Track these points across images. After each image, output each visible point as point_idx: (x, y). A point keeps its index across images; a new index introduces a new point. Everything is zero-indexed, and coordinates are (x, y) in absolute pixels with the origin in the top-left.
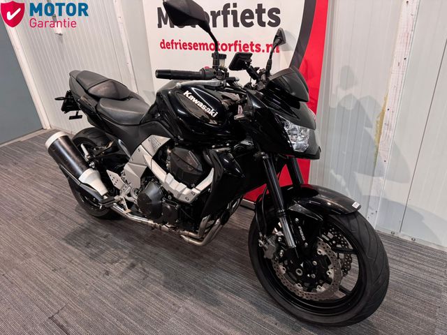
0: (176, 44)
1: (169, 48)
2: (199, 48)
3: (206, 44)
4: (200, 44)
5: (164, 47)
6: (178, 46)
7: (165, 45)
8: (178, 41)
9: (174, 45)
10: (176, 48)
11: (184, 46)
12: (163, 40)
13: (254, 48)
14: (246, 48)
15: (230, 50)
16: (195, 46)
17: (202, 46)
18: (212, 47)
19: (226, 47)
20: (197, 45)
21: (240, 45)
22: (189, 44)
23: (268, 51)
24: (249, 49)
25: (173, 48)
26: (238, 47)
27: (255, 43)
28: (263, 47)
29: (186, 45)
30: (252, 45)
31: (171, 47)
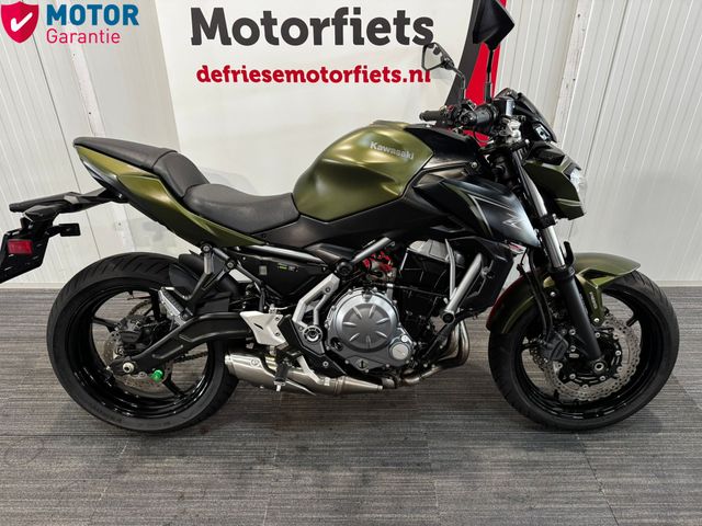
0: (235, 73)
1: (220, 80)
2: (285, 78)
3: (301, 72)
4: (287, 72)
5: (209, 81)
6: (240, 77)
7: (205, 75)
8: (241, 69)
9: (231, 76)
10: (235, 80)
11: (254, 76)
13: (390, 76)
14: (375, 76)
15: (347, 80)
16: (278, 76)
17: (292, 76)
18: (313, 76)
19: (339, 76)
20: (282, 75)
21: (365, 73)
22: (264, 72)
23: (412, 80)
24: (382, 78)
25: (227, 80)
26: (361, 76)
27: (391, 69)
28: (405, 74)
29: (258, 75)
30: (386, 71)
31: (223, 78)
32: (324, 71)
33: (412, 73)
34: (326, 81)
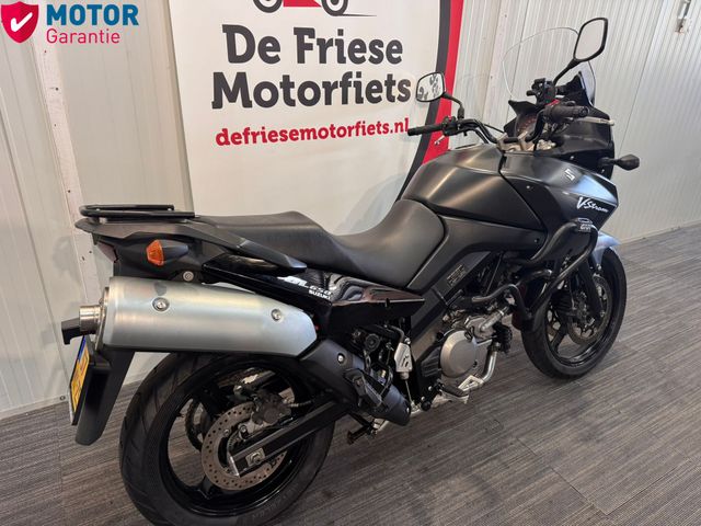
0: (255, 135)
1: (240, 142)
2: (300, 136)
3: (314, 130)
4: (302, 131)
5: (227, 143)
6: (259, 138)
7: (224, 138)
8: (261, 130)
9: (250, 137)
10: (255, 141)
11: (272, 136)
12: (225, 130)
13: (382, 129)
14: (370, 130)
15: (350, 135)
16: (293, 135)
17: (306, 134)
18: (323, 133)
19: (345, 132)
20: (297, 134)
21: (363, 127)
22: (281, 132)
23: (396, 131)
24: (376, 131)
25: (247, 142)
26: (361, 130)
27: (382, 123)
28: (392, 127)
29: (276, 135)
30: (379, 125)
31: (243, 140)
32: (332, 128)
33: (397, 125)
34: (333, 136)
